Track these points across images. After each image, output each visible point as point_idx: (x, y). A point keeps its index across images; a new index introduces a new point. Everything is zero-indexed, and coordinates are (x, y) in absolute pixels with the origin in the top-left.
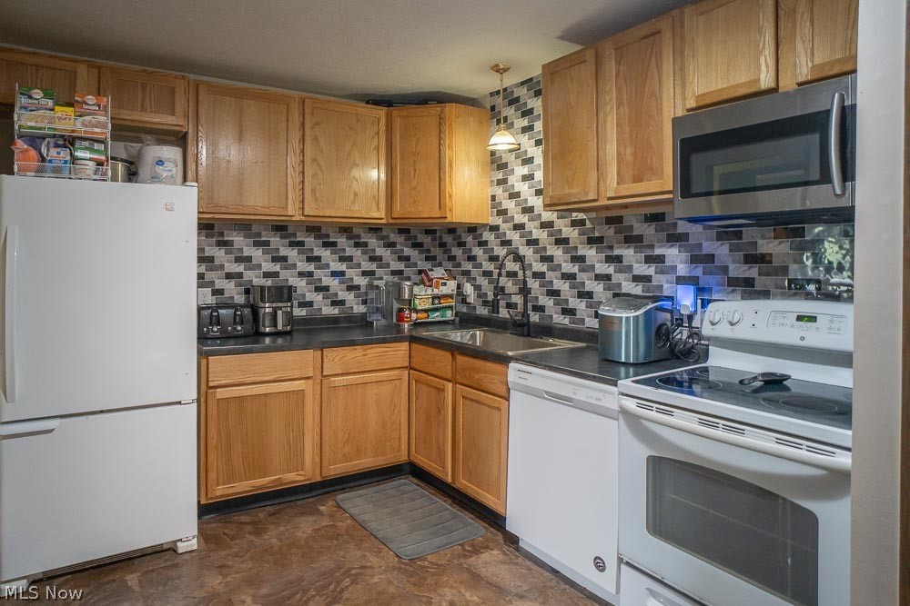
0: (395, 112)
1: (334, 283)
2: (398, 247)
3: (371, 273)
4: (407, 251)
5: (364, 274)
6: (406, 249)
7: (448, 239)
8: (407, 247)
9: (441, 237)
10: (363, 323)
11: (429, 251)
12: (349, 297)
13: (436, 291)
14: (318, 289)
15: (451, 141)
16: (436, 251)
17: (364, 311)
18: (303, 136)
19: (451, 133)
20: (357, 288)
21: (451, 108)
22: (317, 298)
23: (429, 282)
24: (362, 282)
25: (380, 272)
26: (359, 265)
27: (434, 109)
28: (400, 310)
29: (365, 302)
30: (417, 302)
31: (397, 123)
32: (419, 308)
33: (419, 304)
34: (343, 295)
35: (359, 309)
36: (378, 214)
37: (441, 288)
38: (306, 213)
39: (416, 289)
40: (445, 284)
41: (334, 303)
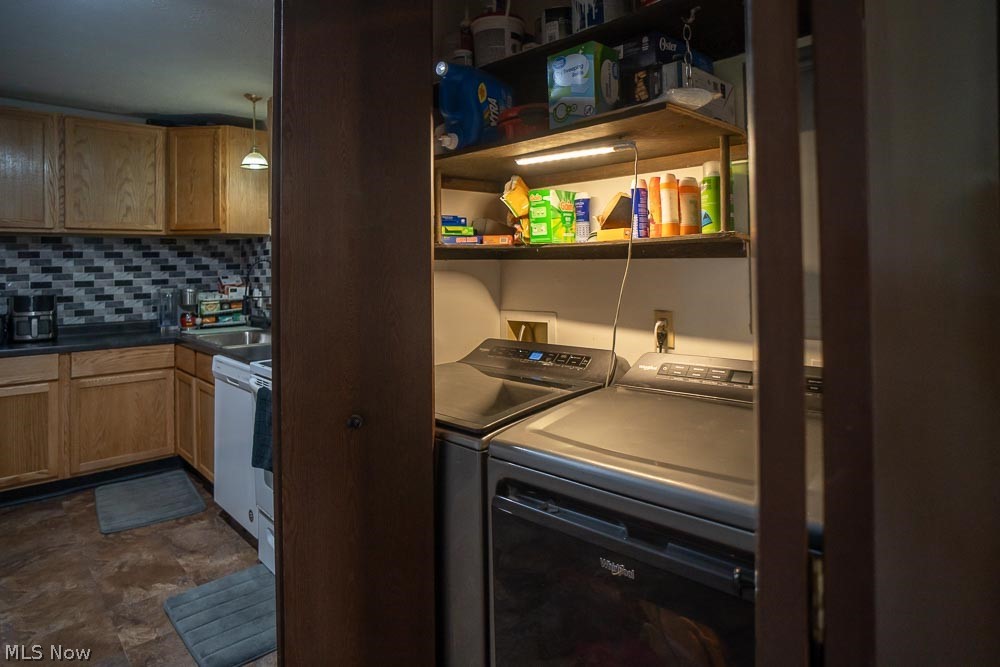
0: (173, 132)
1: (119, 293)
2: (195, 257)
3: (164, 282)
4: (205, 261)
5: (155, 282)
6: (203, 259)
7: (247, 248)
8: (206, 256)
9: (243, 247)
10: (152, 327)
11: (231, 260)
12: (138, 305)
13: (225, 297)
14: (99, 298)
15: (224, 158)
16: (237, 260)
17: (155, 318)
18: (64, 152)
19: (224, 153)
20: (147, 296)
21: (225, 131)
22: (100, 307)
23: (222, 289)
24: (152, 290)
25: (172, 280)
26: (148, 275)
27: (210, 130)
28: (184, 316)
29: (155, 309)
30: (203, 307)
31: (175, 141)
32: (206, 313)
33: (205, 309)
34: (128, 303)
35: (149, 316)
36: (157, 226)
37: (231, 294)
38: (67, 226)
39: (202, 296)
40: (235, 290)
41: (119, 311)
